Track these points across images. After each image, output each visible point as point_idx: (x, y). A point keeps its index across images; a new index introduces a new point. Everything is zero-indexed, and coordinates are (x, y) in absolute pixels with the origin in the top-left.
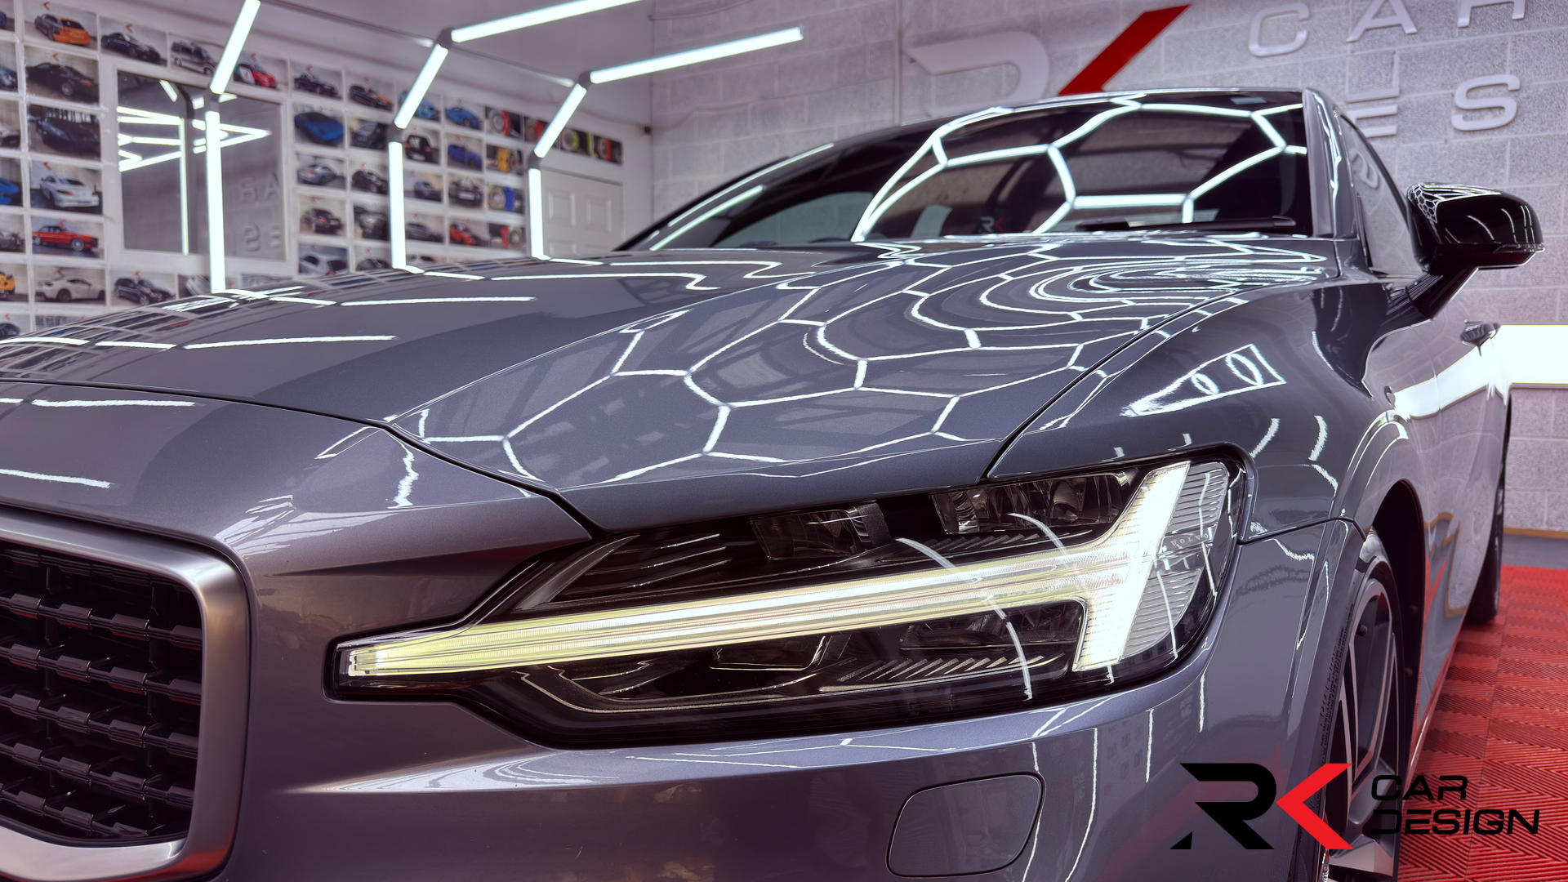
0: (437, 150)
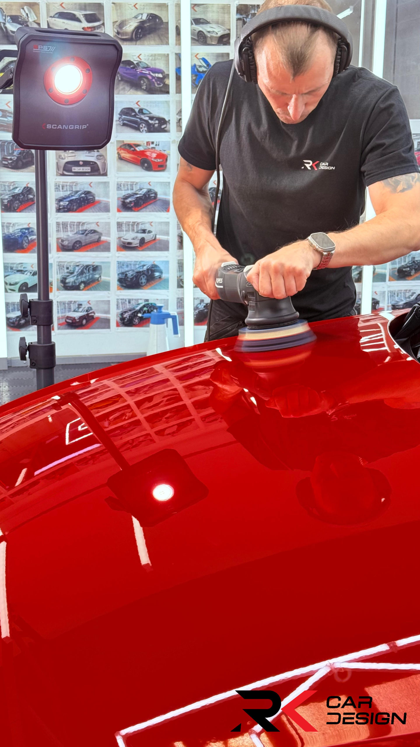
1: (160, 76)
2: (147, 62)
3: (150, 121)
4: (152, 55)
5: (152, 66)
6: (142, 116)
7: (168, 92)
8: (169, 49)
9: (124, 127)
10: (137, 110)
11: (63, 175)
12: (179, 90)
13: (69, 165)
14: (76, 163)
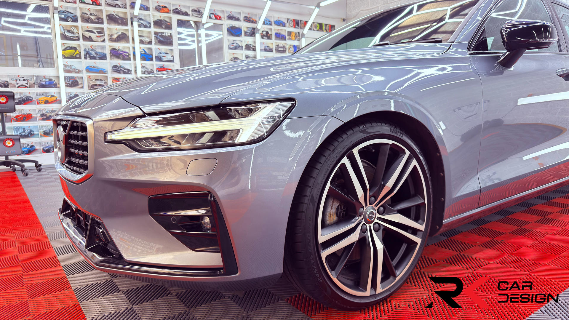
0: (272, 35)
1: (127, 54)
2: (122, 49)
3: (124, 70)
4: (124, 47)
5: (124, 51)
6: (121, 68)
7: (130, 60)
8: (130, 45)
9: (115, 72)
10: (119, 66)
11: (91, 89)
12: (135, 59)
13: (93, 86)
14: (96, 85)
